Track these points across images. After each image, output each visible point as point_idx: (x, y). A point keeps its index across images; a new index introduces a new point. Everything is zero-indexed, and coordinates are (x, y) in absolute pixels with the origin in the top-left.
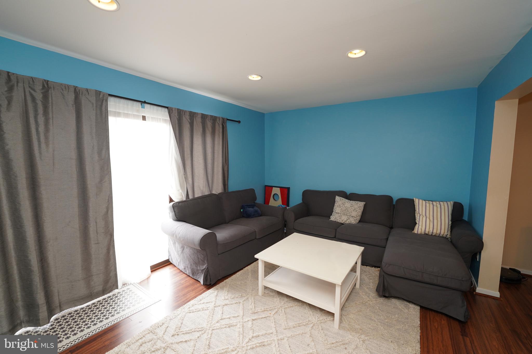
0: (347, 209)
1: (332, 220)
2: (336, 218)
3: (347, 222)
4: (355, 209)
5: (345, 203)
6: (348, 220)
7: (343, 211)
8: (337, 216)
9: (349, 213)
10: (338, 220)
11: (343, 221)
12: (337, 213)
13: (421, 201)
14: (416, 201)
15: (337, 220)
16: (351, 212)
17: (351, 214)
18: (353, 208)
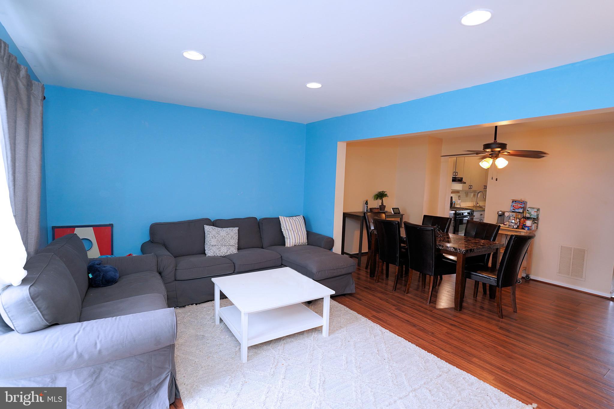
0: (223, 238)
1: (210, 255)
2: (214, 252)
3: (228, 253)
4: (232, 237)
5: (219, 232)
6: (229, 251)
7: (219, 242)
8: (214, 249)
9: (227, 242)
10: (218, 254)
11: (223, 253)
12: (213, 246)
13: (285, 218)
14: (282, 219)
15: (216, 253)
16: (229, 241)
17: (229, 243)
18: (230, 236)
